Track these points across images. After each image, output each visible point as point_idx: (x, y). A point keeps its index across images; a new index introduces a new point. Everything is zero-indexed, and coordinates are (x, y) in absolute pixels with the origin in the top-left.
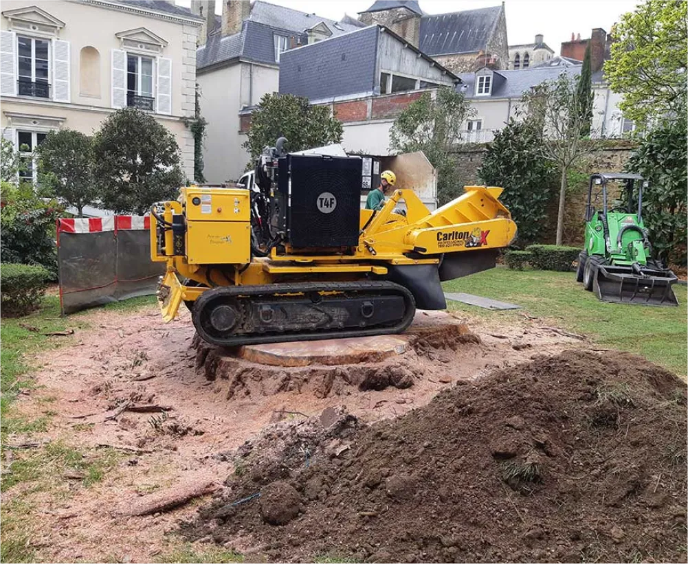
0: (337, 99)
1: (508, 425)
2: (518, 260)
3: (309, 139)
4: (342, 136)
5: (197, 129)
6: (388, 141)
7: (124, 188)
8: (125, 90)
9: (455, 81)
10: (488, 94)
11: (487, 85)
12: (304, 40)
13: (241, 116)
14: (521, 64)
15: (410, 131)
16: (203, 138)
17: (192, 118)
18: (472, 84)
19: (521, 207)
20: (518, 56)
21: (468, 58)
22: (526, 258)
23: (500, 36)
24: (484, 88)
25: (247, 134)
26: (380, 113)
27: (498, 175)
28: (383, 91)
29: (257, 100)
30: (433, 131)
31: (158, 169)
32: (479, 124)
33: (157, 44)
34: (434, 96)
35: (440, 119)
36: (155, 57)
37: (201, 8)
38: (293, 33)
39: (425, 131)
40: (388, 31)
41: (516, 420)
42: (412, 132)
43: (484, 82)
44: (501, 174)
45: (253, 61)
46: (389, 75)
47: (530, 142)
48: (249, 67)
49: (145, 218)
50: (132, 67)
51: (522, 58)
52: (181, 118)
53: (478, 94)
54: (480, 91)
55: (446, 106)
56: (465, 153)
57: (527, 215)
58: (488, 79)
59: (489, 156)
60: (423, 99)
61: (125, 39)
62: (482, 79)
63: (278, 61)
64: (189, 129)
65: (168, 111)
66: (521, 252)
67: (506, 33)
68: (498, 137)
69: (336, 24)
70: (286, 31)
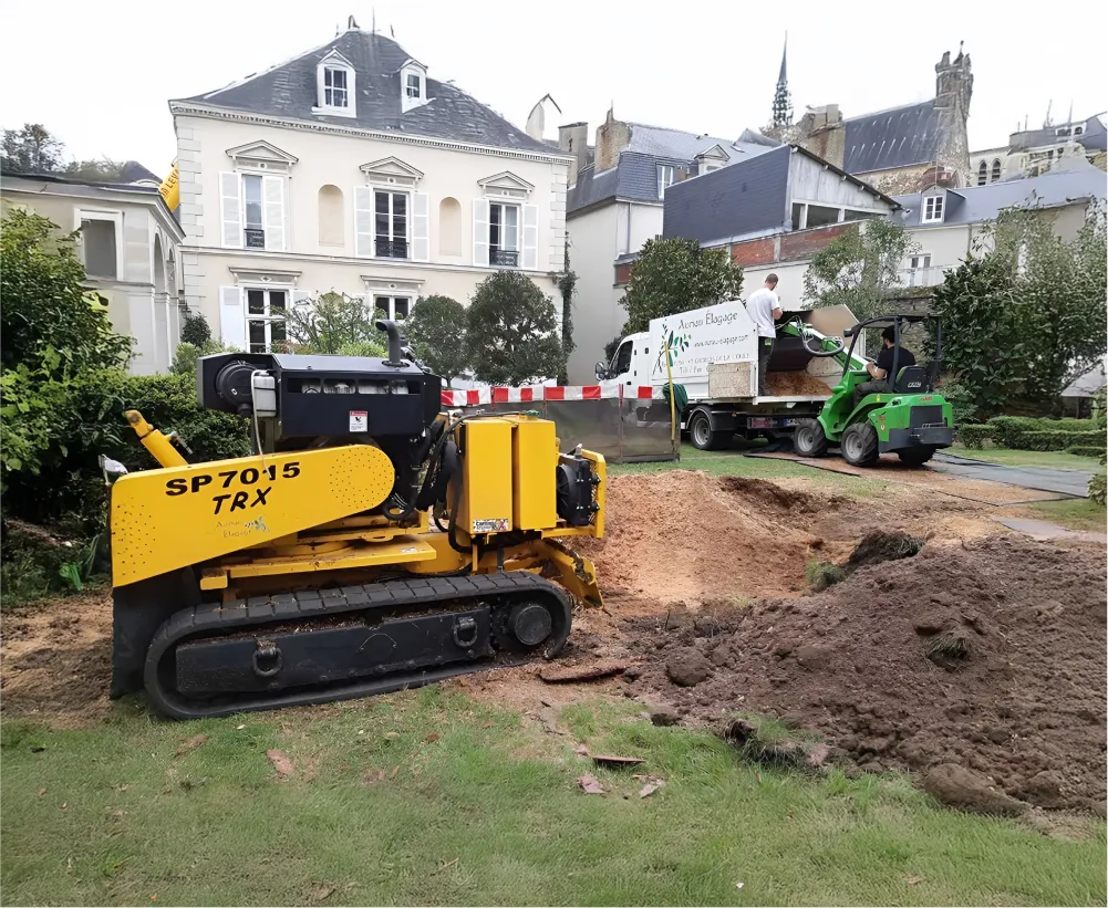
0: (736, 239)
1: (934, 601)
2: (976, 436)
3: (701, 290)
4: (743, 284)
5: (567, 285)
6: (803, 288)
7: (499, 357)
8: (488, 244)
9: (892, 207)
10: (940, 220)
11: (938, 208)
12: (695, 168)
13: (617, 266)
14: (989, 176)
15: (830, 276)
16: (572, 296)
17: (561, 273)
18: (918, 208)
19: (983, 368)
20: (984, 165)
21: (911, 173)
22: (986, 434)
23: (958, 140)
24: (934, 212)
25: (625, 288)
26: (791, 253)
27: (950, 327)
28: (795, 226)
29: (637, 247)
30: (862, 273)
31: (533, 335)
32: (927, 260)
33: (522, 188)
34: (863, 229)
35: (872, 257)
36: (520, 205)
37: (571, 141)
38: (680, 161)
39: (851, 275)
40: (802, 151)
41: (944, 596)
42: (833, 277)
43: (934, 205)
44: (955, 326)
45: (631, 199)
46: (804, 205)
47: (994, 284)
48: (627, 207)
49: (523, 390)
50: (494, 217)
51: (990, 167)
52: (549, 273)
53: (924, 221)
54: (929, 217)
55: (879, 241)
56: (904, 299)
57: (991, 378)
58: (939, 200)
59: (937, 304)
60: (848, 234)
61: (489, 186)
62: (930, 201)
63: (662, 196)
64: (557, 285)
65: (534, 266)
66: (980, 426)
67: (966, 135)
68: (950, 278)
69: (735, 144)
70: (672, 160)
